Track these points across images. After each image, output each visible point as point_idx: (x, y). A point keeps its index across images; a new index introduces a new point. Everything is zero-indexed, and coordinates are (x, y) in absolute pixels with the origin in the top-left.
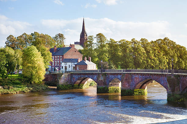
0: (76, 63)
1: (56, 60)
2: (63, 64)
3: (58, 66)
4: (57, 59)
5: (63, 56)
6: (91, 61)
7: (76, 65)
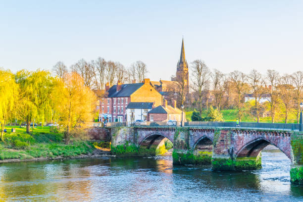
0: (149, 110)
1: (119, 105)
2: (128, 112)
3: (122, 115)
4: (120, 102)
5: (129, 97)
6: (177, 107)
7: (149, 113)
